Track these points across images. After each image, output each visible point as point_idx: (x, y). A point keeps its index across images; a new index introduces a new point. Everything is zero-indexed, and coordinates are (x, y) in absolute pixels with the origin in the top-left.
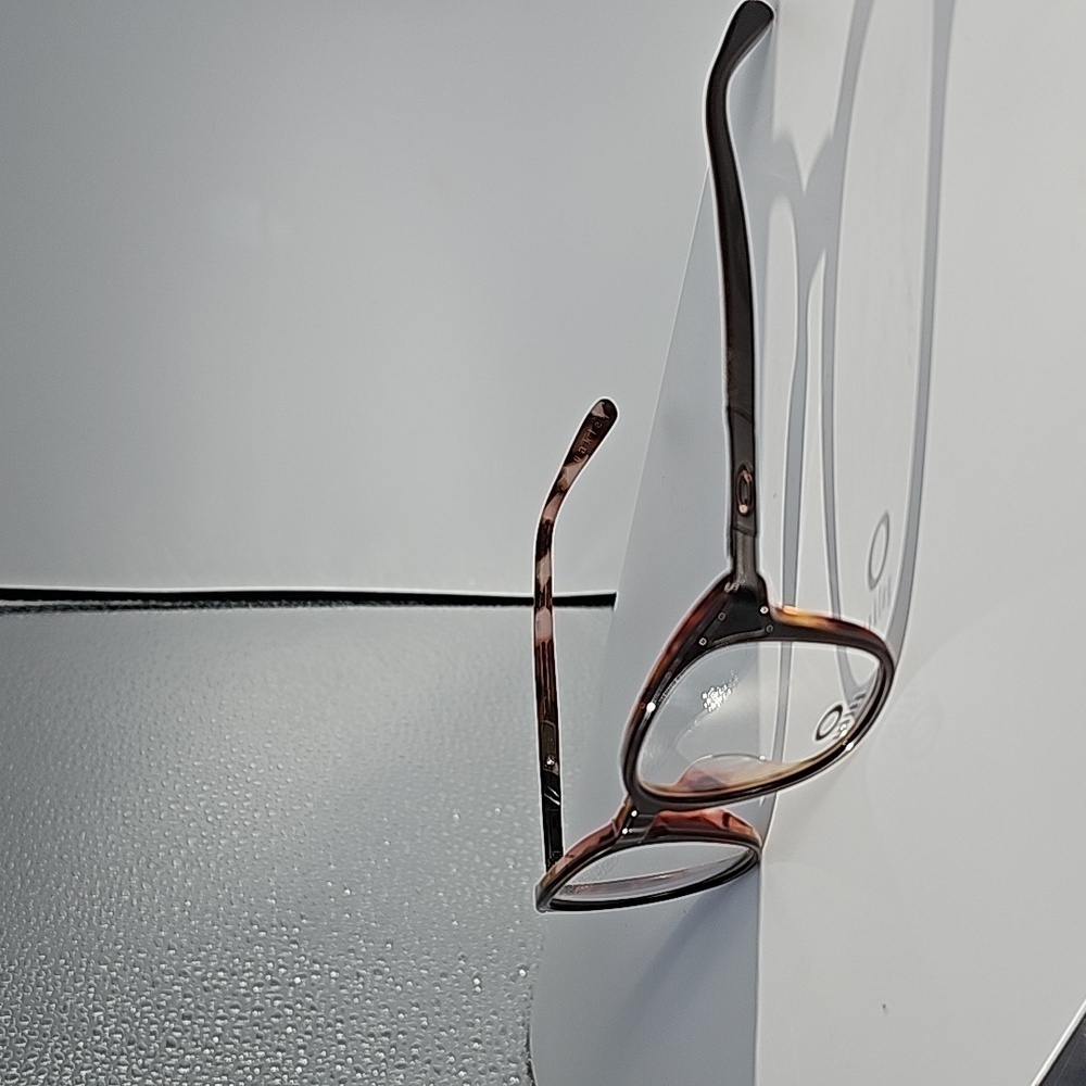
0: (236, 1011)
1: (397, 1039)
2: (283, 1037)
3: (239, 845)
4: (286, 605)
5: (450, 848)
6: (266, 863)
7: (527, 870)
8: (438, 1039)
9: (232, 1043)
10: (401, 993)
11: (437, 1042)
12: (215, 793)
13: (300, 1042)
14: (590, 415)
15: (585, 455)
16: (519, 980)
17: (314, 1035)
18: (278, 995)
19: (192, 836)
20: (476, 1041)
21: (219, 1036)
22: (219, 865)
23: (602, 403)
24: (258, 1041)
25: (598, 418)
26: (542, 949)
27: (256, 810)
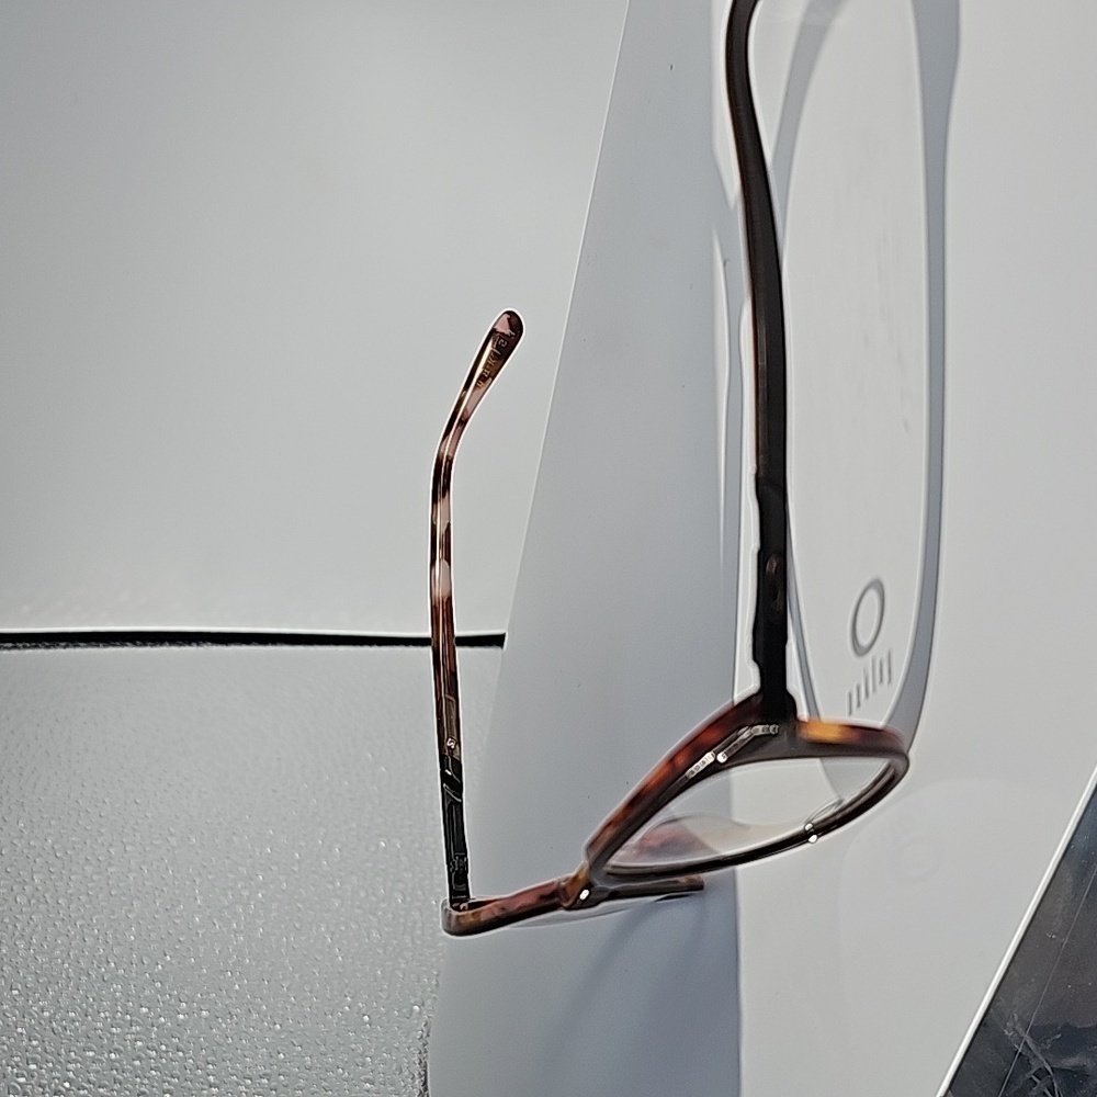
0: (91, 1054)
1: (278, 1081)
2: (146, 1081)
3: (93, 881)
4: (141, 645)
5: (332, 883)
6: (123, 898)
7: (418, 904)
8: (325, 1080)
9: (84, 1088)
10: (280, 1032)
11: (324, 1084)
12: (64, 828)
13: (166, 1086)
14: (493, 331)
15: (487, 379)
16: (414, 1016)
17: (182, 1078)
18: (138, 1036)
19: (38, 872)
20: (368, 1081)
21: (70, 1081)
22: (70, 901)
23: (507, 316)
24: (117, 1086)
25: (503, 334)
26: (437, 985)
27: (111, 845)
